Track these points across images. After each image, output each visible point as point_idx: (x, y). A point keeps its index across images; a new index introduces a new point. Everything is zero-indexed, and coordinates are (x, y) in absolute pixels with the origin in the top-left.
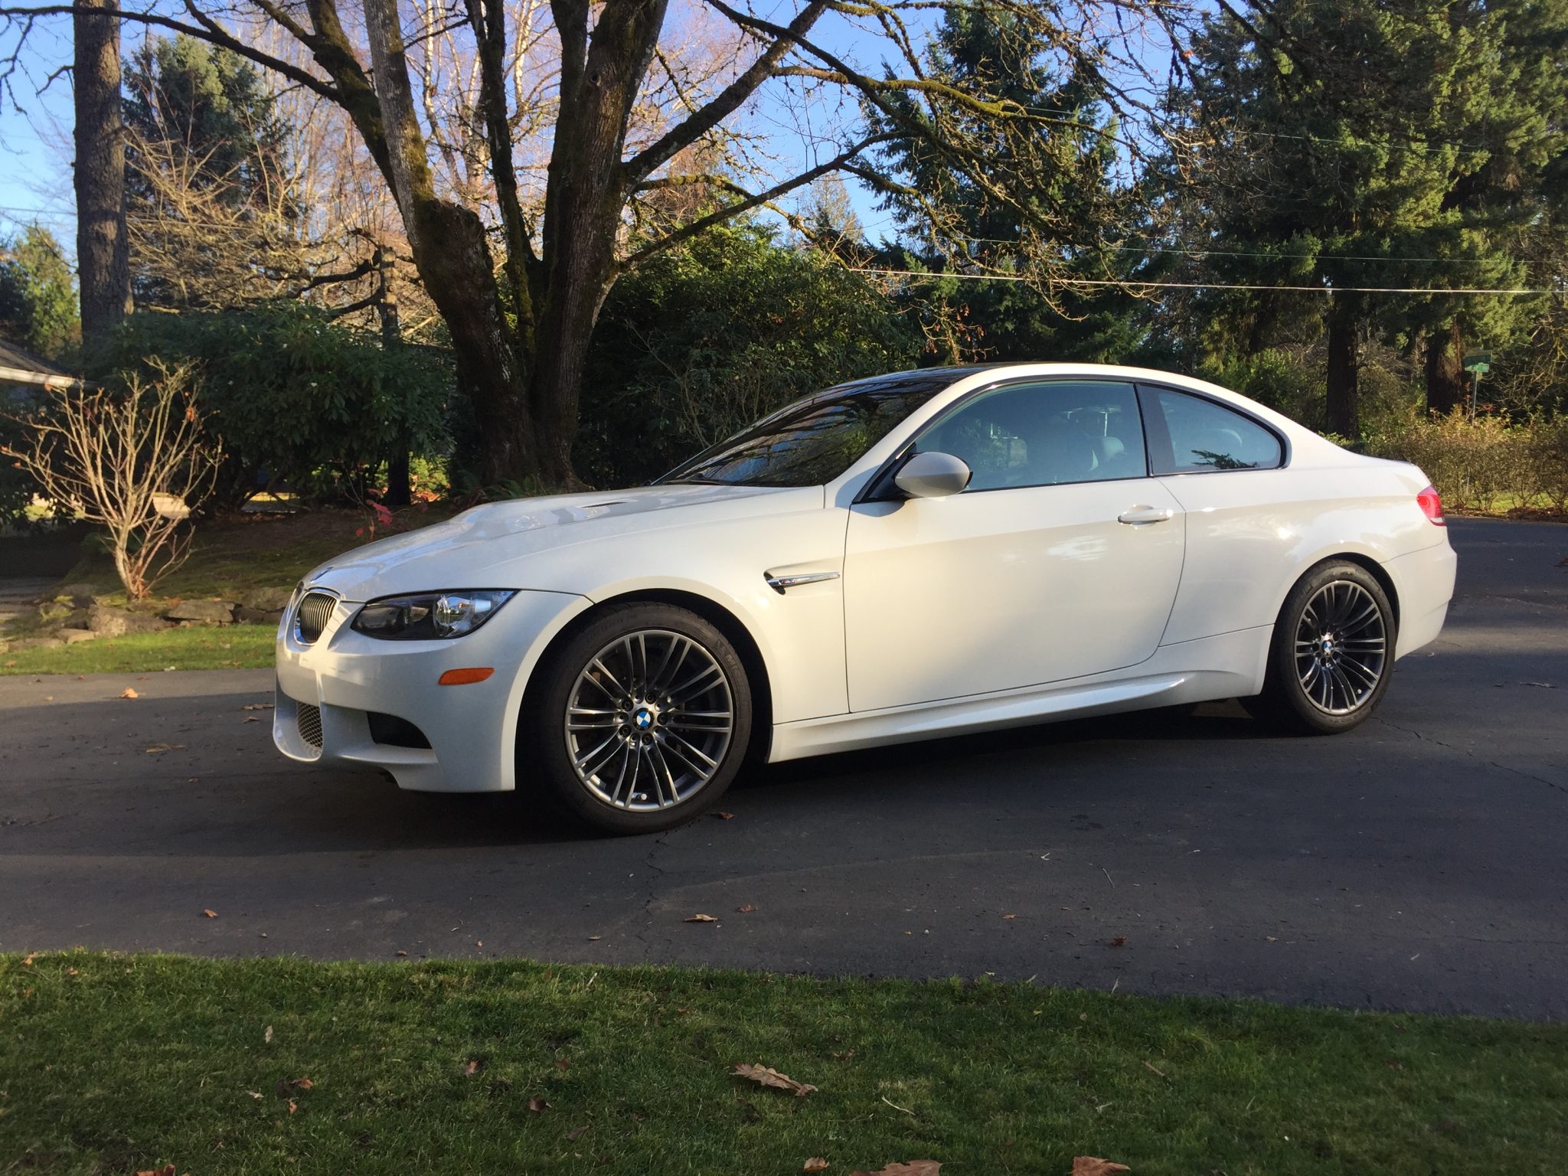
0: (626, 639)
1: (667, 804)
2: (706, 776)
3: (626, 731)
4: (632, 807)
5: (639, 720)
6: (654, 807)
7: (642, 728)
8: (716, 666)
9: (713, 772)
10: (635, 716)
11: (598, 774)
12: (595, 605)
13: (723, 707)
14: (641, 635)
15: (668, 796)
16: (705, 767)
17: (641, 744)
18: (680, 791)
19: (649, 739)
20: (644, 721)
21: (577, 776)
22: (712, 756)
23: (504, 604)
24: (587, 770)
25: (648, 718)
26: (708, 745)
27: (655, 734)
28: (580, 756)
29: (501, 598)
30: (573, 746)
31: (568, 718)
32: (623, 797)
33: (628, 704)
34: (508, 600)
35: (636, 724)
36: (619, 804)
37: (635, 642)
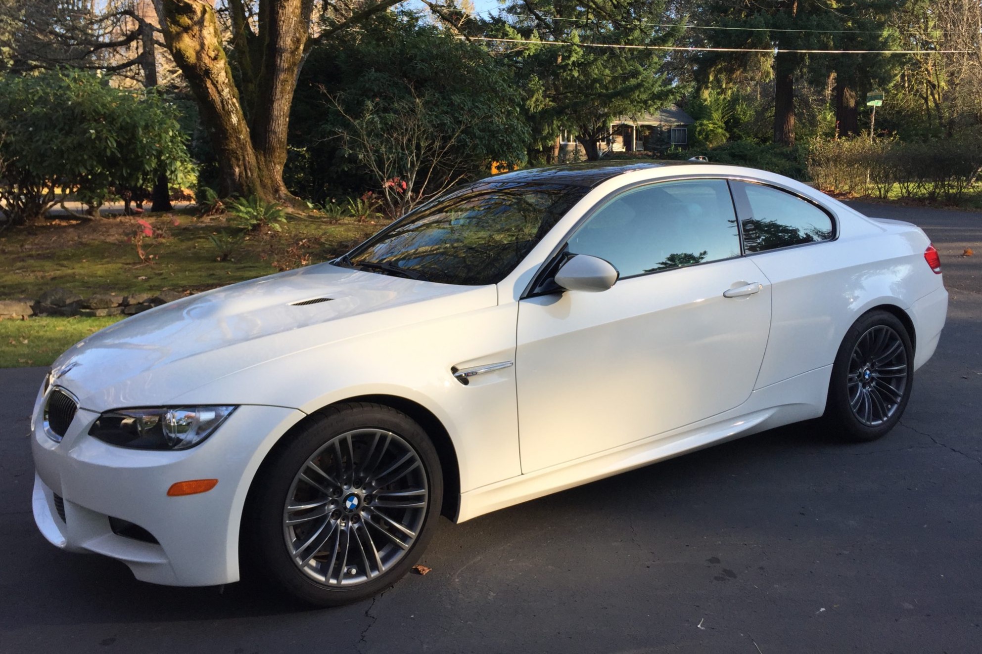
0: (336, 440)
1: (375, 574)
2: (407, 546)
3: (337, 514)
4: (345, 582)
5: (348, 504)
6: (363, 579)
7: (351, 510)
8: (413, 453)
9: (412, 542)
10: (345, 502)
11: (315, 558)
12: (308, 415)
13: (419, 486)
14: (348, 435)
15: (375, 567)
16: (404, 537)
17: (350, 524)
18: (385, 560)
19: (357, 519)
20: (353, 505)
21: (295, 565)
22: (411, 527)
23: (226, 419)
24: (305, 555)
25: (355, 501)
26: (407, 518)
27: (362, 514)
28: (297, 545)
29: (224, 412)
30: (291, 538)
31: (286, 516)
32: (336, 575)
33: (339, 491)
34: (230, 414)
35: (345, 508)
36: (333, 581)
37: (343, 442)
